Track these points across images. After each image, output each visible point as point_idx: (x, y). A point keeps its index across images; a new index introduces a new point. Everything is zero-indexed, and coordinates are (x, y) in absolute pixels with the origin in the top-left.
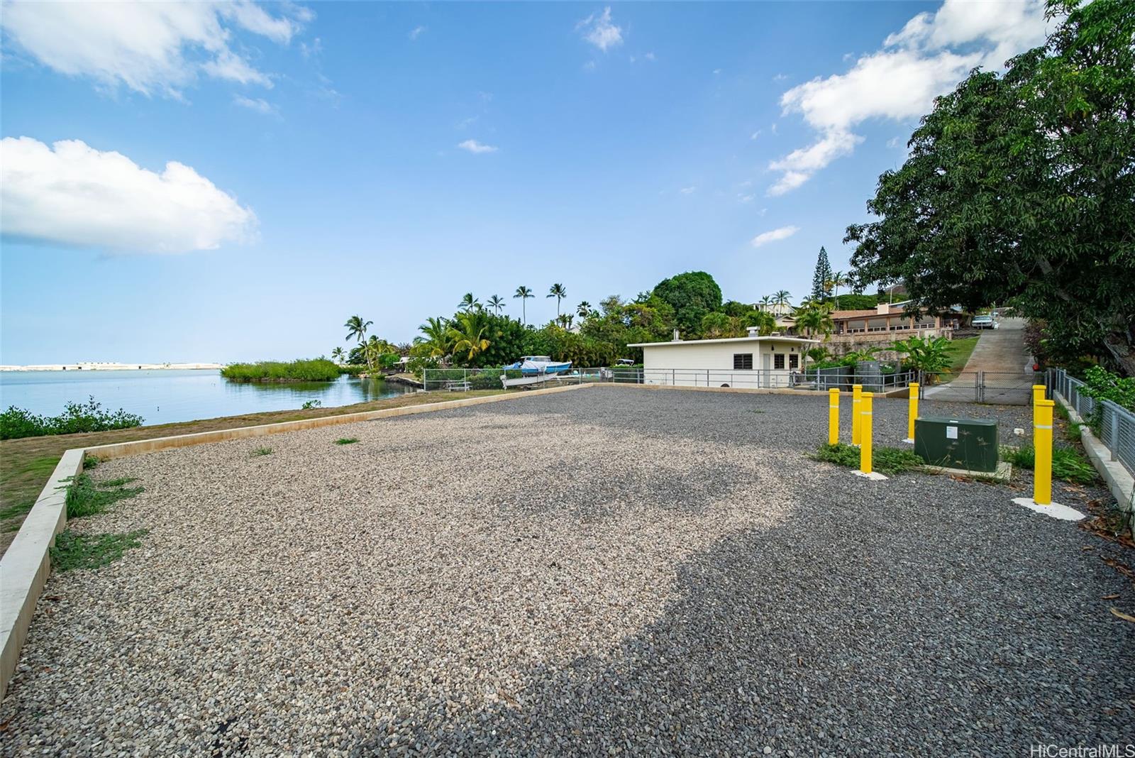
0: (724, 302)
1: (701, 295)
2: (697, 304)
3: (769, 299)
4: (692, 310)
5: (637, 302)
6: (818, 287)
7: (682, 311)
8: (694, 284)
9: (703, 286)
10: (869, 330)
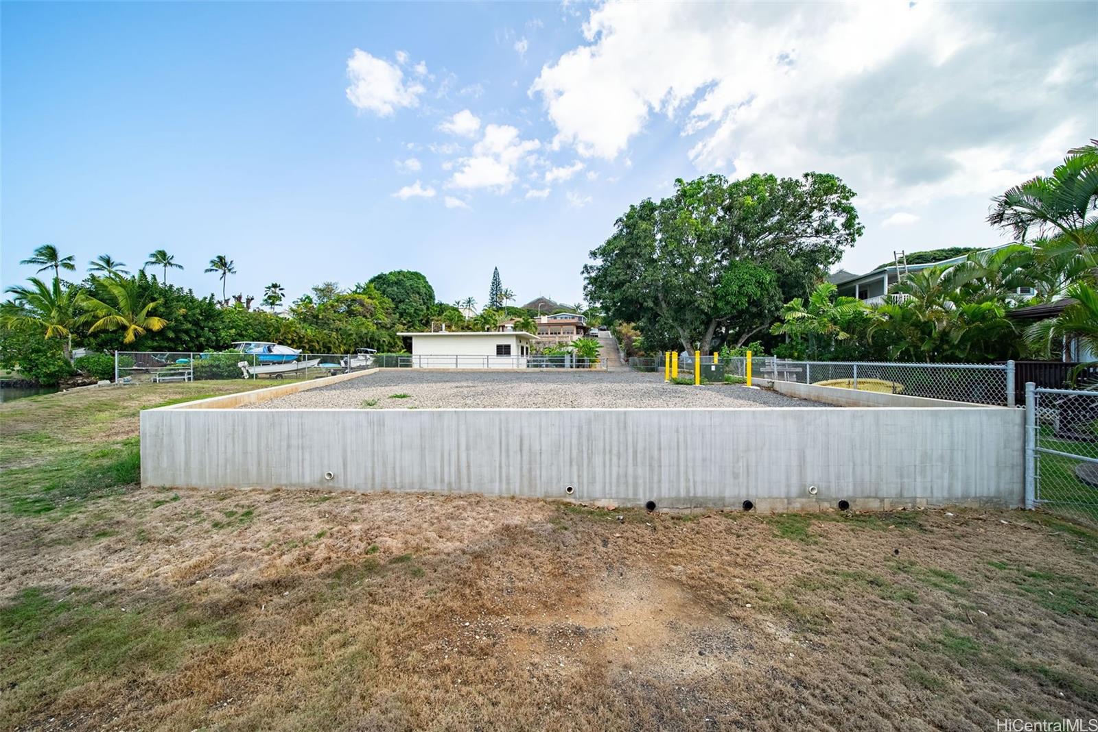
0: (436, 302)
1: (419, 293)
2: (416, 302)
3: (461, 304)
4: (412, 306)
5: (355, 292)
6: (493, 298)
7: (402, 306)
8: (411, 282)
9: (421, 286)
10: (551, 334)
